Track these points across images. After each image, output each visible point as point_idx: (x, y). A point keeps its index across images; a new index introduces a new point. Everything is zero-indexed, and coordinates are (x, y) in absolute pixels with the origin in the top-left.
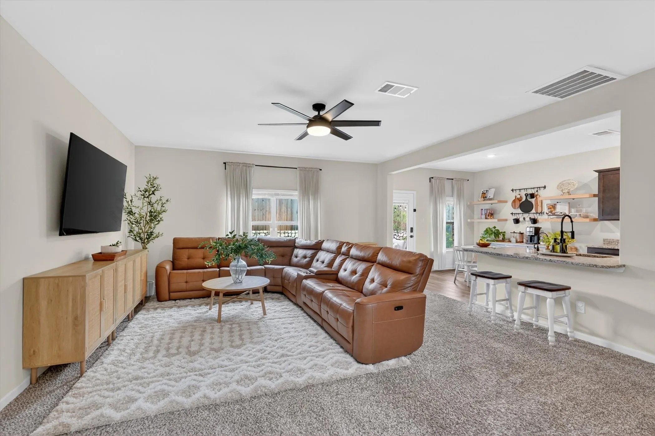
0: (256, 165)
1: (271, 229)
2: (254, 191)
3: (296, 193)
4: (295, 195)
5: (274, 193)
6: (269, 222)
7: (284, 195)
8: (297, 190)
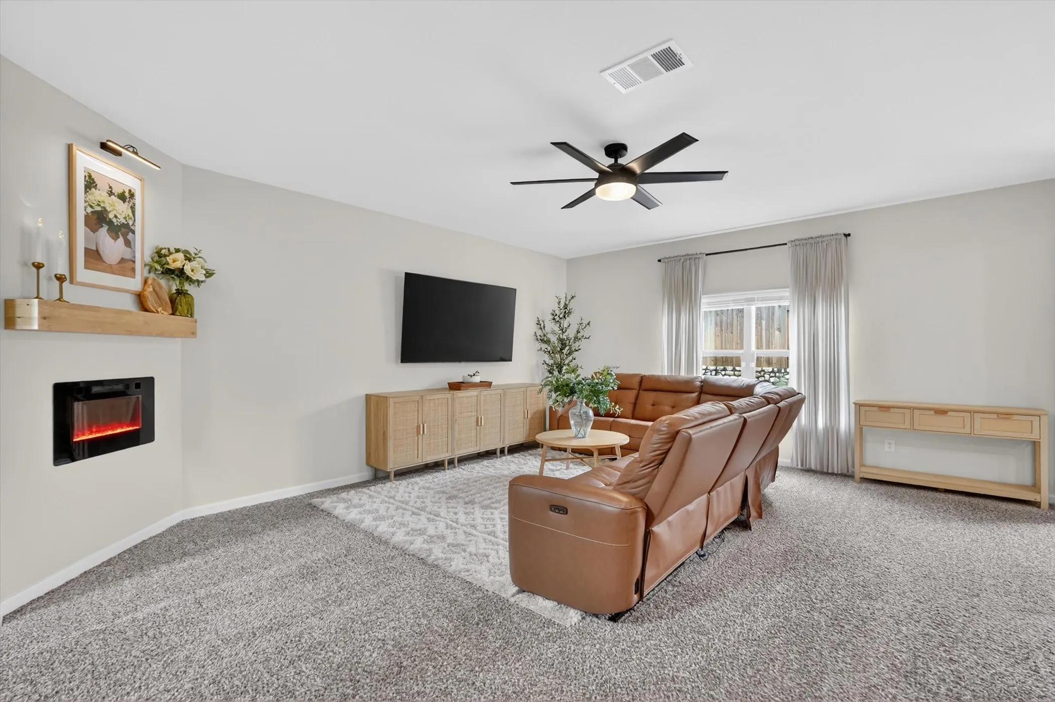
0: (707, 255)
1: (743, 364)
2: (705, 300)
3: (787, 293)
4: (784, 298)
5: (744, 297)
6: (741, 351)
7: (763, 299)
8: (788, 287)
